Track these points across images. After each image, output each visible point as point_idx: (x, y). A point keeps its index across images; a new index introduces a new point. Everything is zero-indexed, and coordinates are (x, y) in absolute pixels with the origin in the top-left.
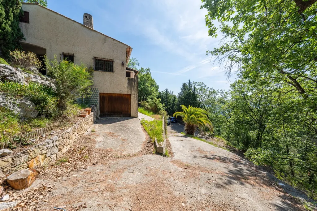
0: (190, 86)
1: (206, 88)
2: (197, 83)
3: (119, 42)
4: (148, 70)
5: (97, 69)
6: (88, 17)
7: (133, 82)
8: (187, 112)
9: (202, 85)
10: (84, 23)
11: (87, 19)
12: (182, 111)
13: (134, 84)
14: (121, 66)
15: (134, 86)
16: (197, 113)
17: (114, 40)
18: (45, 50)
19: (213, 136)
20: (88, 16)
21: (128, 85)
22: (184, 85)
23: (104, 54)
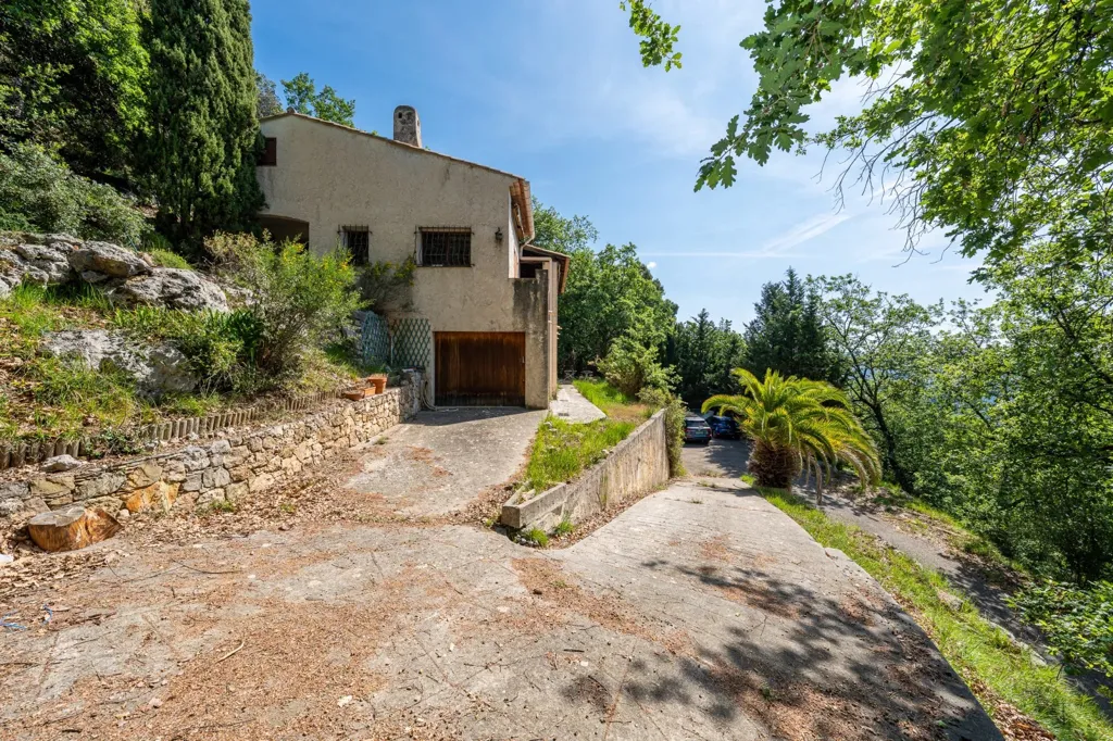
0: (792, 294)
1: (868, 298)
2: (823, 278)
3: (487, 169)
4: (629, 249)
5: (428, 261)
6: (405, 116)
7: (532, 293)
8: (759, 395)
9: (849, 287)
10: (395, 134)
11: (404, 122)
12: (740, 390)
13: (536, 298)
14: (493, 244)
15: (535, 306)
16: (800, 398)
17: (472, 166)
18: (307, 225)
19: (901, 505)
20: (405, 113)
21: (515, 303)
22: (771, 293)
23: (444, 217)
